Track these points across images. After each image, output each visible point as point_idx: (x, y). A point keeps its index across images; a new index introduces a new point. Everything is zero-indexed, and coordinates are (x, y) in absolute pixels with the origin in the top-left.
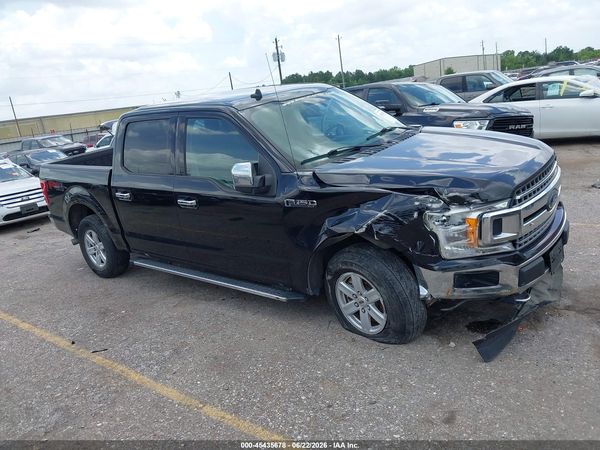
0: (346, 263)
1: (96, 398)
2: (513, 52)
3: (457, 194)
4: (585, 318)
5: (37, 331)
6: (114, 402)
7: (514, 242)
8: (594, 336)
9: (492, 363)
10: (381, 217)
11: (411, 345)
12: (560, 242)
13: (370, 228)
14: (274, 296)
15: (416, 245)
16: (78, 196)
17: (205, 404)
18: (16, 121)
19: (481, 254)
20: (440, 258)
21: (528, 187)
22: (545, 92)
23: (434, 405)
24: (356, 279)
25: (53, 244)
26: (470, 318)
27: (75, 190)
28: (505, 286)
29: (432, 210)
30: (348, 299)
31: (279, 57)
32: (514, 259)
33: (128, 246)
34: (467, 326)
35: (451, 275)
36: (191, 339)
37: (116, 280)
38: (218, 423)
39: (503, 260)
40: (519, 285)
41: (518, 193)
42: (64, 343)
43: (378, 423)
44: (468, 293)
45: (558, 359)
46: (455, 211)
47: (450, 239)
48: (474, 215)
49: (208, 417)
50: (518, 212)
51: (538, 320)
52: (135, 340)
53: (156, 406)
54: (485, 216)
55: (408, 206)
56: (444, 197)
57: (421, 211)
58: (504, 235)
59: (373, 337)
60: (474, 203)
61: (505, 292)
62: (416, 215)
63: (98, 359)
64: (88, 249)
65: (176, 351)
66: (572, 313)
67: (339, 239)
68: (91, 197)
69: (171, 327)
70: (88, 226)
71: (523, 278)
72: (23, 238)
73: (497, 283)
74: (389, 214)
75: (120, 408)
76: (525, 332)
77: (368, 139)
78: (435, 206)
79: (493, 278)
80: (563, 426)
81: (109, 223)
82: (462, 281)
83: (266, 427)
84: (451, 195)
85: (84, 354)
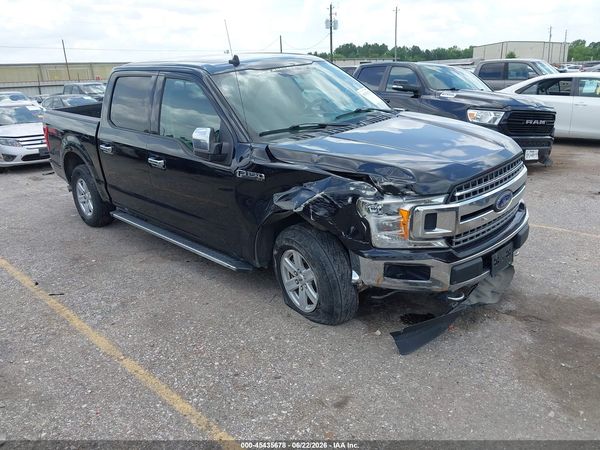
0: (288, 240)
1: (34, 338)
2: (584, 42)
3: (392, 184)
4: (521, 325)
5: (11, 269)
6: (48, 344)
7: (449, 239)
8: (520, 343)
9: (408, 356)
10: (318, 198)
11: (339, 328)
12: (510, 246)
13: (307, 208)
14: (226, 264)
15: (349, 230)
16: (71, 144)
17: (126, 356)
18: (67, 64)
19: (412, 247)
20: (370, 246)
21: (486, 180)
22: (580, 88)
23: (332, 388)
24: (297, 256)
25: (60, 189)
26: (408, 309)
27: (71, 138)
28: (436, 282)
29: (365, 196)
30: (291, 276)
31: (331, 25)
32: (448, 256)
33: (111, 199)
34: (401, 317)
35: (381, 264)
36: (142, 295)
37: (101, 230)
38: (130, 376)
39: (435, 256)
40: (451, 283)
41: (459, 190)
42: (28, 282)
43: (274, 397)
44: (398, 284)
45: (473, 361)
46: (388, 200)
47: (382, 228)
48: (408, 207)
49: (123, 369)
50: (456, 209)
51: (474, 320)
52: (93, 289)
53: (83, 352)
54: (418, 208)
55: (343, 191)
56: (378, 185)
57: (355, 197)
58: (438, 231)
59: (306, 315)
60: (409, 195)
61: (436, 288)
62: (350, 200)
63: (52, 302)
64: (79, 196)
65: (123, 304)
66: (510, 318)
67: (284, 215)
68: (82, 146)
69: (130, 281)
70: (79, 174)
71: (455, 277)
72: (36, 179)
73: (428, 278)
74: (326, 197)
75: (50, 350)
76: (455, 330)
77: (338, 118)
78: (369, 193)
79: (424, 272)
80: (445, 425)
81: (95, 173)
82: (391, 271)
83: (170, 386)
84: (386, 184)
85: (41, 295)
